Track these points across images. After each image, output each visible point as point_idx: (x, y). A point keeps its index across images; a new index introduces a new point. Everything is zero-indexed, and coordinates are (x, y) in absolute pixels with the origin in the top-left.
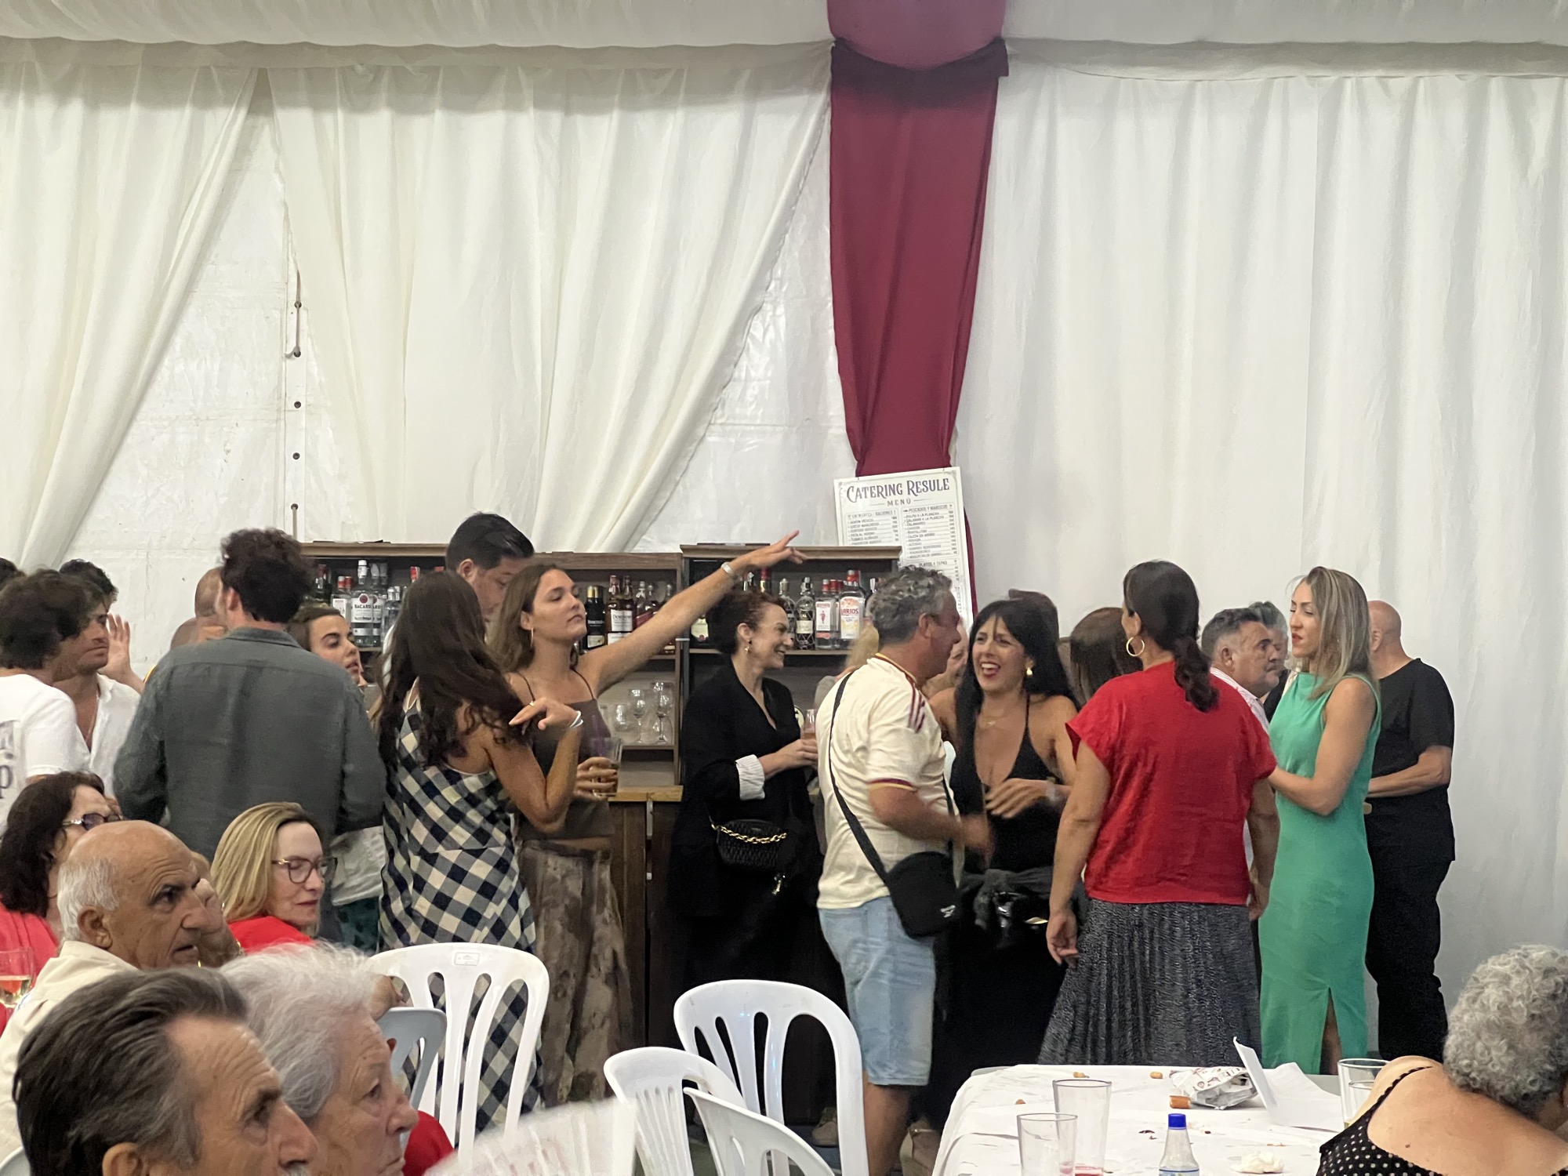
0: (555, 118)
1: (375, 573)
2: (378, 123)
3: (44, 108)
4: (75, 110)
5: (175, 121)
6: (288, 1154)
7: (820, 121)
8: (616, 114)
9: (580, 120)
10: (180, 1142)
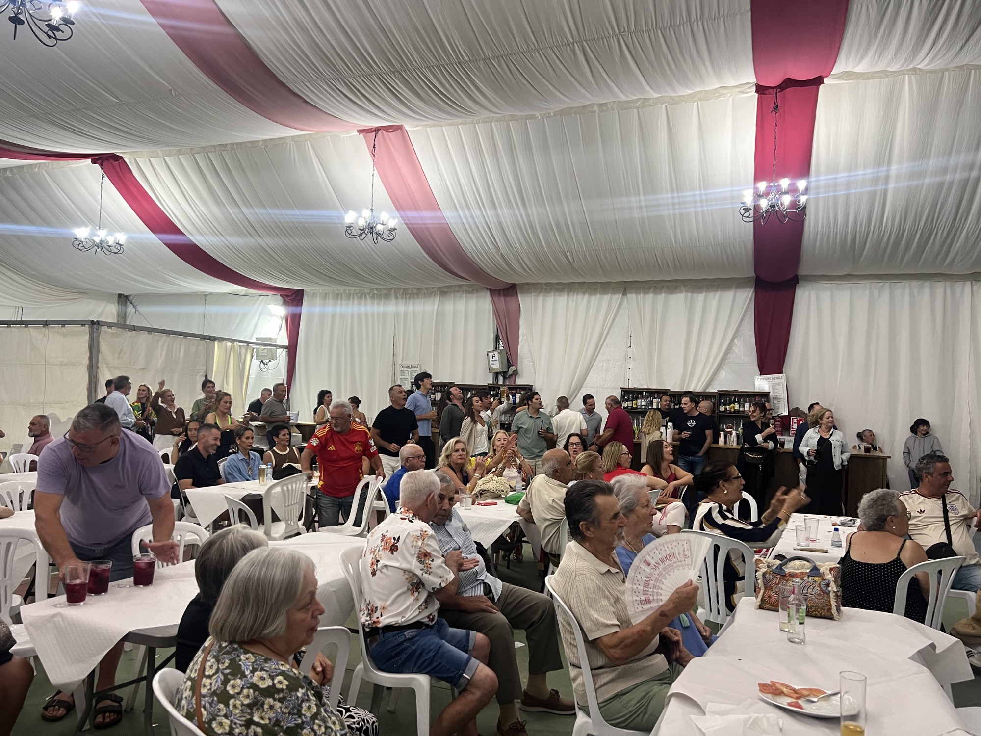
0: (689, 294)
1: (647, 394)
2: (650, 297)
3: (580, 297)
4: (586, 296)
5: (606, 298)
6: (620, 525)
7: (752, 295)
8: (704, 294)
9: (695, 295)
10: (596, 523)
